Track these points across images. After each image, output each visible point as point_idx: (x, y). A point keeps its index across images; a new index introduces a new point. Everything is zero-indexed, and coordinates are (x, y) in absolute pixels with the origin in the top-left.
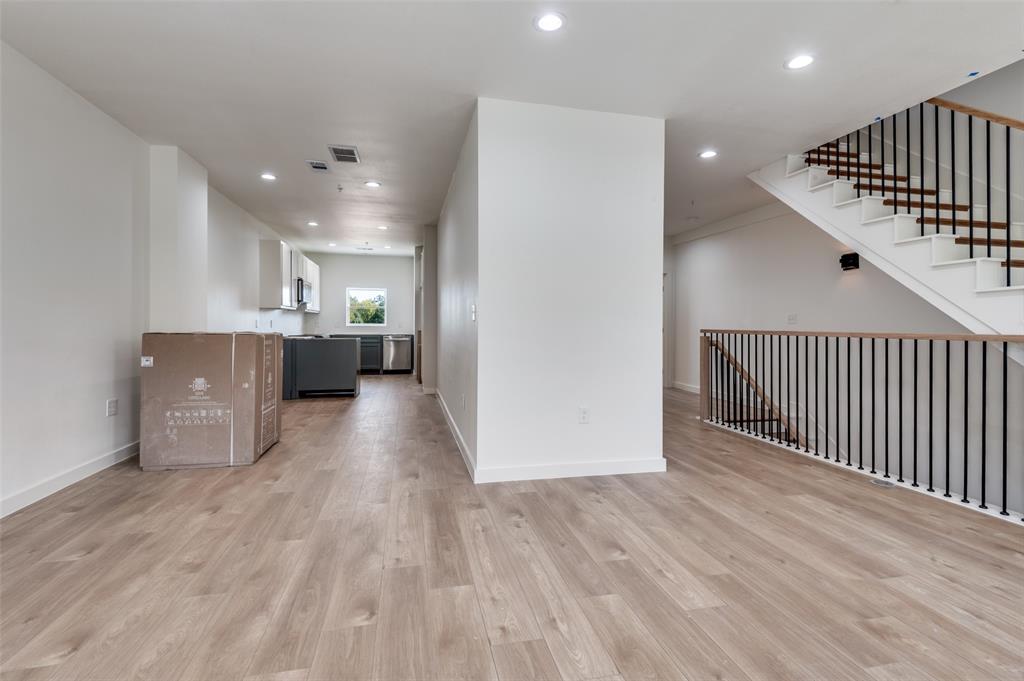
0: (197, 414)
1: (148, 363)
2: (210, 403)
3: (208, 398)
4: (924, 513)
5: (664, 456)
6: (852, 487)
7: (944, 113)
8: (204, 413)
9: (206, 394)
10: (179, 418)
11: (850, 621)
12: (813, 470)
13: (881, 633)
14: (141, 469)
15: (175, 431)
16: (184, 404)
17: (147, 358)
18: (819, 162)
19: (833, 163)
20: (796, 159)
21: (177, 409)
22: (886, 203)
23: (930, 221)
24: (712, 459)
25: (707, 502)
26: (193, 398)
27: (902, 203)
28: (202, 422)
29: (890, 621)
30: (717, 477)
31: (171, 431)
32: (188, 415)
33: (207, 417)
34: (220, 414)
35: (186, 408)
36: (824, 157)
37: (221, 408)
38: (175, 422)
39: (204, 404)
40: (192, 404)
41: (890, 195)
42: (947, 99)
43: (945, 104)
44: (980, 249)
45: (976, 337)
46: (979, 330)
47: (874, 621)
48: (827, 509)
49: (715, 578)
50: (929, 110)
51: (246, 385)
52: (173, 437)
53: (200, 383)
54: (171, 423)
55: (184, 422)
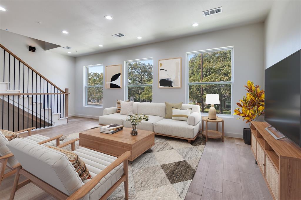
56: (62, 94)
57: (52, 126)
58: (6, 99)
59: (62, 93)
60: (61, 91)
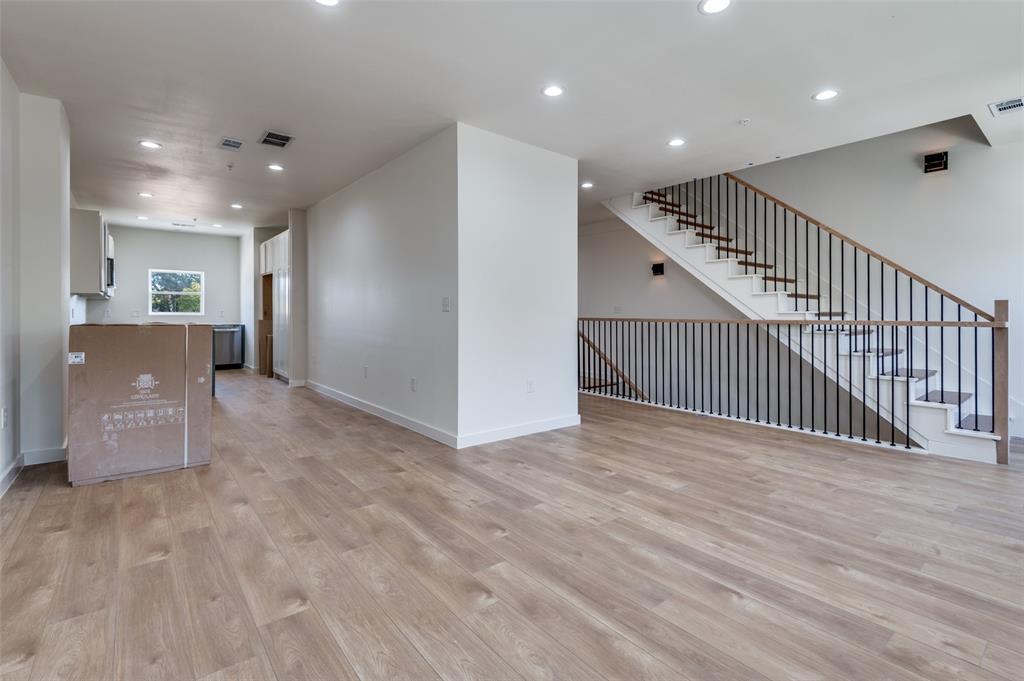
0: (142, 415)
1: (78, 360)
2: (159, 402)
3: (157, 395)
4: (733, 428)
5: (579, 413)
6: (690, 420)
7: (732, 183)
8: (150, 413)
9: (153, 391)
10: (119, 421)
11: (747, 480)
12: (660, 412)
13: (761, 481)
14: (70, 485)
15: (115, 436)
16: (126, 405)
17: (76, 354)
18: (653, 200)
19: (662, 202)
20: (638, 196)
21: (116, 411)
22: (698, 234)
23: (724, 249)
24: (599, 413)
25: (625, 438)
26: (137, 397)
27: (707, 236)
28: (148, 423)
29: (760, 476)
30: (615, 424)
31: (110, 436)
32: (131, 416)
33: (155, 418)
34: (170, 413)
35: (129, 409)
36: (655, 197)
37: (171, 405)
38: (115, 426)
39: (150, 403)
40: (134, 404)
41: (699, 230)
42: (736, 175)
43: (733, 177)
44: (751, 269)
45: (753, 321)
46: (753, 317)
47: (755, 478)
48: (689, 433)
49: (670, 474)
50: (723, 180)
51: (202, 380)
52: (113, 443)
53: (146, 380)
54: (109, 427)
55: (126, 425)
56: (984, 325)
57: (908, 447)
58: (773, 332)
59: (981, 319)
60: (977, 312)
